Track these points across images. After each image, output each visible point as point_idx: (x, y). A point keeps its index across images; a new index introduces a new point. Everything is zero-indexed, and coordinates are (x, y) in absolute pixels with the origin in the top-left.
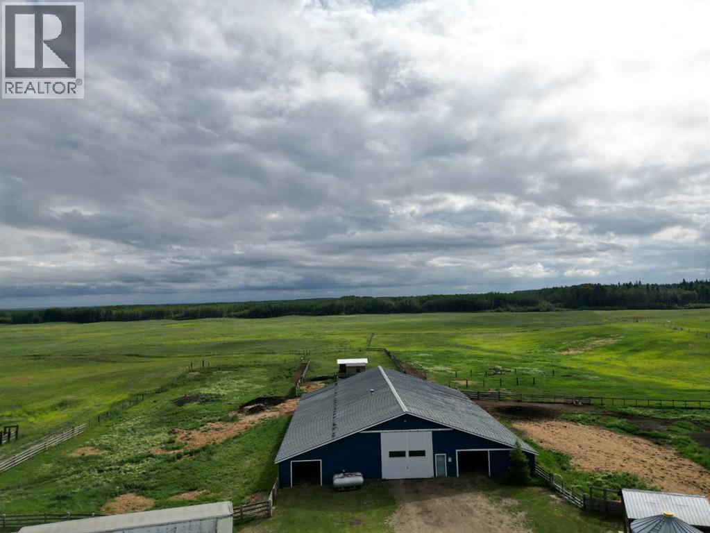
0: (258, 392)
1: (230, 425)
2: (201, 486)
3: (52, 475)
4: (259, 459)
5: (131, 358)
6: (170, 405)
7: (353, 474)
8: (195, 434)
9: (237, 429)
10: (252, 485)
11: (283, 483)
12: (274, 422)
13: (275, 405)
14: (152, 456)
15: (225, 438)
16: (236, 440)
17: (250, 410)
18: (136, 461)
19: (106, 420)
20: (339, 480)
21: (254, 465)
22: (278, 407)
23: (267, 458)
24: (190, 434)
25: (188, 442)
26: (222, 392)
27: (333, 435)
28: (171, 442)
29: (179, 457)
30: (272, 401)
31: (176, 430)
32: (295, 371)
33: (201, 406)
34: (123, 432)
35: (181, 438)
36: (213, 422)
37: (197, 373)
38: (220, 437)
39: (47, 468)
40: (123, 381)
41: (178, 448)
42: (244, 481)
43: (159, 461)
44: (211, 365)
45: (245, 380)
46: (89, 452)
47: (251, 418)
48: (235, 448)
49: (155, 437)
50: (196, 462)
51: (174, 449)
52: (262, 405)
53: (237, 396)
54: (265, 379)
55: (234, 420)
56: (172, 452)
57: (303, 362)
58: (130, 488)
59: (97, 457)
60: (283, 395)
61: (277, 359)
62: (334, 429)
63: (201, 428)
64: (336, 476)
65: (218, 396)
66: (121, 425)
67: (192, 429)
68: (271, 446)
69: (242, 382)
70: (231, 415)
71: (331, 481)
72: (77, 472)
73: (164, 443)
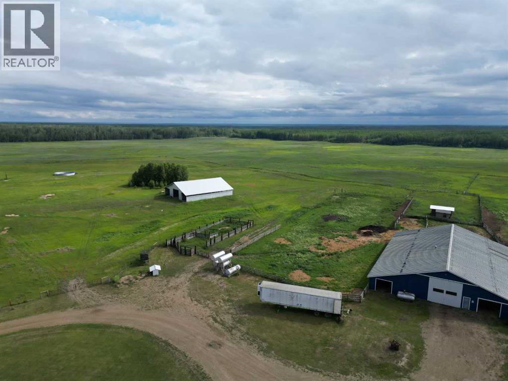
0: (372, 220)
1: (351, 241)
2: (331, 275)
3: (269, 251)
4: (363, 268)
5: (302, 176)
6: (321, 220)
7: (410, 293)
8: (332, 242)
9: (354, 245)
10: (355, 283)
11: (371, 287)
12: (376, 245)
13: (380, 233)
14: (310, 251)
15: (348, 249)
16: (353, 252)
17: (364, 233)
18: (303, 252)
19: (290, 223)
20: (400, 295)
21: (359, 271)
22: (381, 234)
23: (367, 269)
24: (329, 241)
25: (328, 246)
26: (351, 215)
27: (401, 271)
28: (320, 245)
29: (323, 255)
30: (378, 229)
31: (323, 237)
32: (400, 206)
33: (337, 224)
34: (298, 232)
35: (325, 243)
36: (342, 236)
37: (338, 197)
38: (345, 247)
39: (266, 247)
40: (297, 196)
41: (322, 249)
42: (353, 279)
43: (313, 255)
44: (347, 192)
45: (366, 207)
46: (283, 242)
47: (364, 239)
48: (352, 257)
49: (313, 239)
50: (331, 260)
51: (321, 249)
52: (372, 231)
53: (359, 220)
54: (379, 209)
55: (354, 237)
56: (320, 251)
57: (408, 199)
58: (300, 267)
59: (287, 246)
60: (387, 226)
61: (391, 193)
62: (403, 267)
63: (336, 239)
64: (400, 292)
65: (347, 218)
66: (297, 227)
67: (331, 238)
68: (370, 262)
69: (364, 208)
70: (353, 233)
71: (397, 294)
72: (279, 253)
73: (316, 244)
